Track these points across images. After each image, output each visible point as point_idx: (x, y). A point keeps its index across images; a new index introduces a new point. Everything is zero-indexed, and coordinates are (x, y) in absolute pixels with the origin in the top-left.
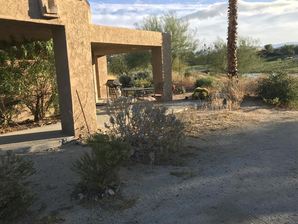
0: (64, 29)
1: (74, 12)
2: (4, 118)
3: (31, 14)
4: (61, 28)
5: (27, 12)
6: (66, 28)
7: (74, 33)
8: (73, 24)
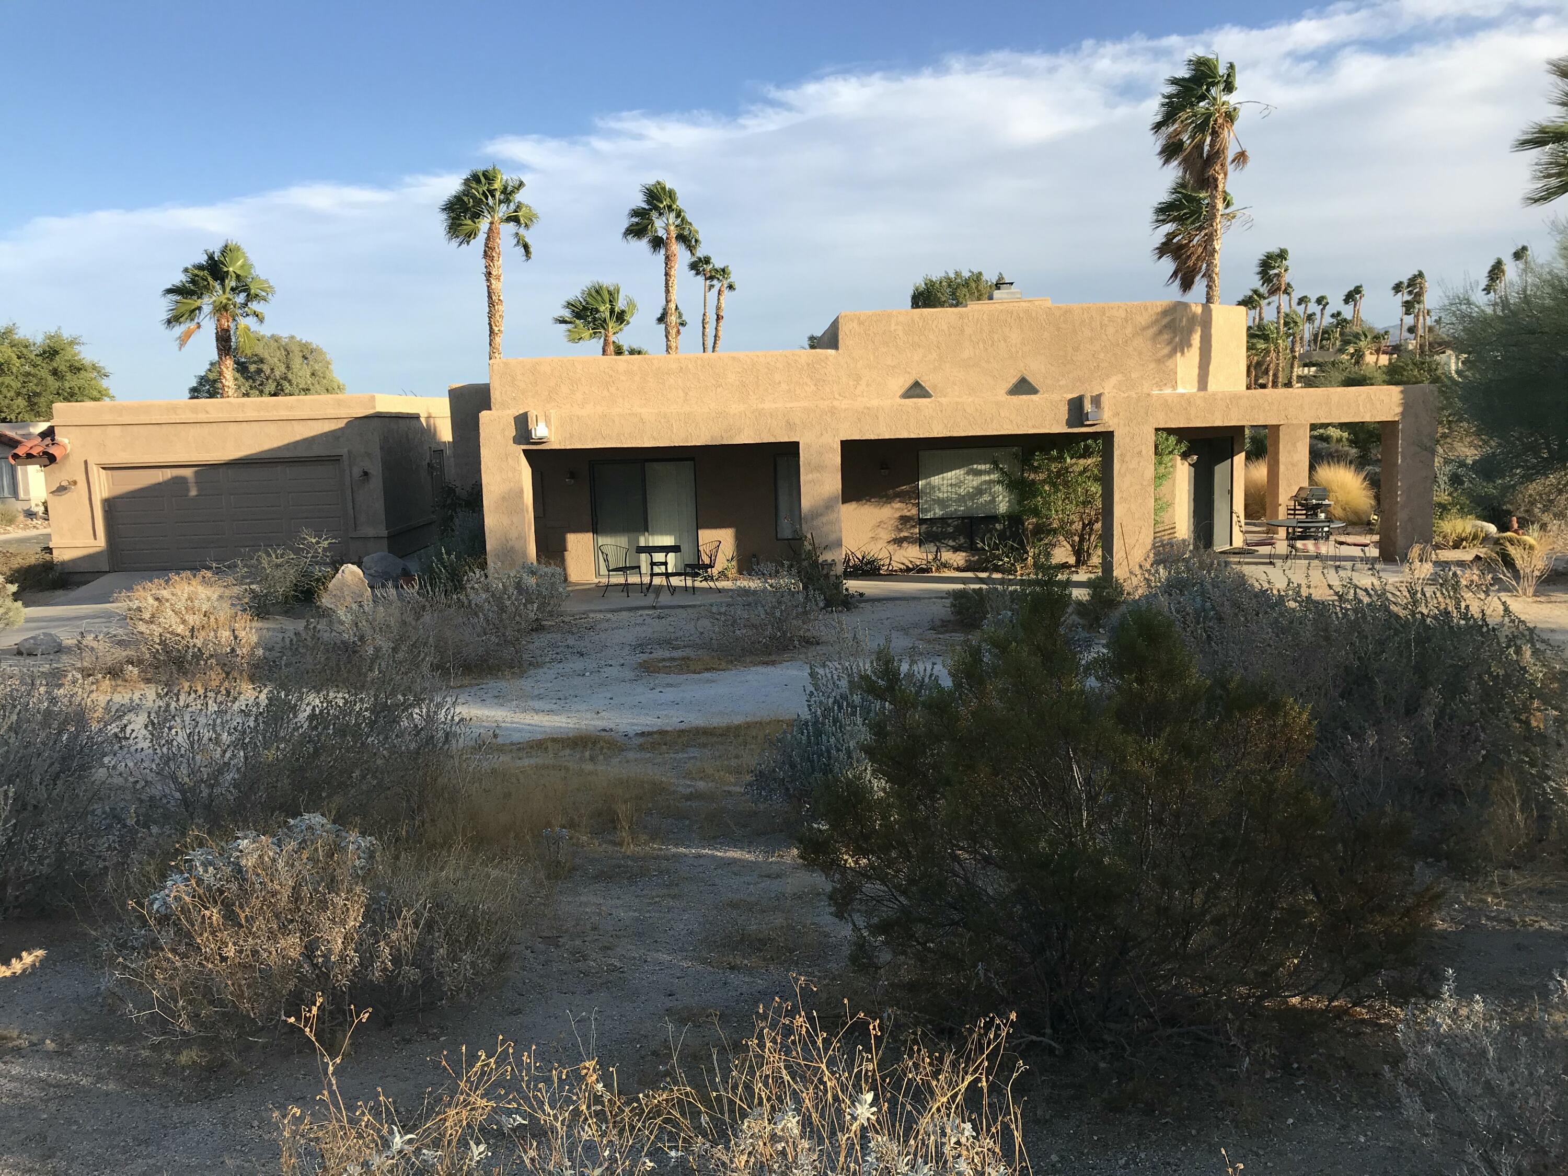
0: (1113, 436)
1: (1132, 410)
2: (1027, 553)
3: (1070, 424)
4: (1108, 437)
5: (1065, 422)
6: (1116, 434)
7: (1128, 440)
8: (1128, 428)
